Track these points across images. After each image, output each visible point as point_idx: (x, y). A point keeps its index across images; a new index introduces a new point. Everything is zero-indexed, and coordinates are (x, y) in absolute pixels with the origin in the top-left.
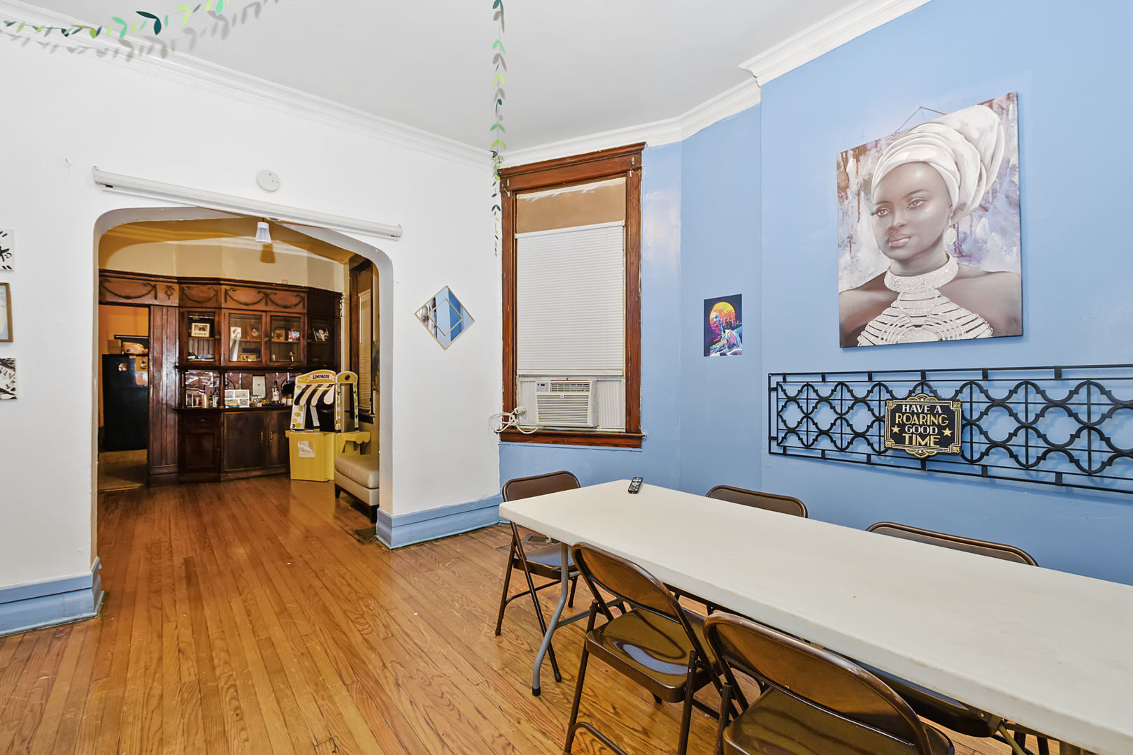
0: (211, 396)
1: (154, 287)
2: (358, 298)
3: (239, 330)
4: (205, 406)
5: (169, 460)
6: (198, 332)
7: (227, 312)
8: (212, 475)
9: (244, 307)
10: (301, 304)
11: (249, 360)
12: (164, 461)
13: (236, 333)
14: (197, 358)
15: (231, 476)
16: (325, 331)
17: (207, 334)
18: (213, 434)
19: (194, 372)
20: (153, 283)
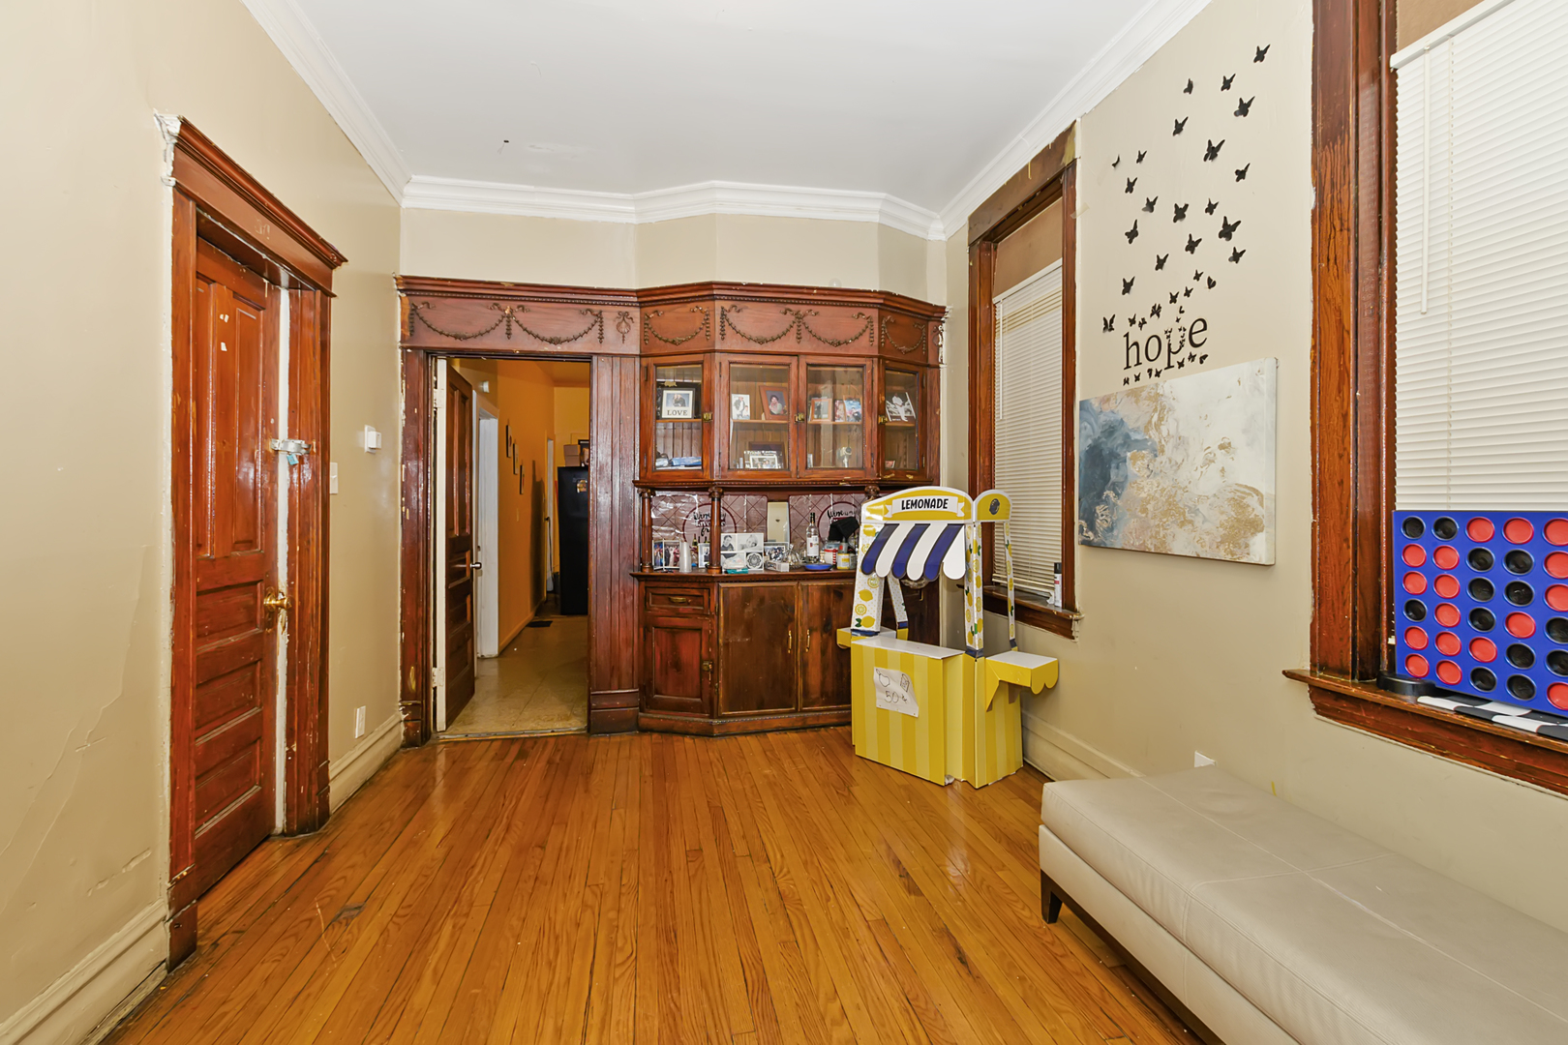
0: (695, 544)
1: (599, 315)
2: (992, 308)
3: (746, 398)
4: (685, 568)
5: (625, 680)
6: (672, 408)
7: (726, 358)
8: (699, 720)
9: (757, 347)
10: (867, 335)
11: (765, 467)
12: (615, 683)
13: (741, 407)
14: (671, 464)
15: (734, 724)
16: (904, 400)
17: (687, 412)
18: (699, 630)
19: (669, 494)
20: (596, 308)
